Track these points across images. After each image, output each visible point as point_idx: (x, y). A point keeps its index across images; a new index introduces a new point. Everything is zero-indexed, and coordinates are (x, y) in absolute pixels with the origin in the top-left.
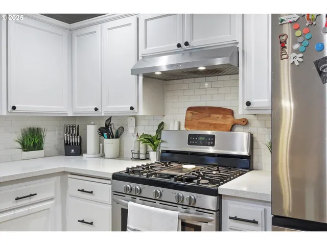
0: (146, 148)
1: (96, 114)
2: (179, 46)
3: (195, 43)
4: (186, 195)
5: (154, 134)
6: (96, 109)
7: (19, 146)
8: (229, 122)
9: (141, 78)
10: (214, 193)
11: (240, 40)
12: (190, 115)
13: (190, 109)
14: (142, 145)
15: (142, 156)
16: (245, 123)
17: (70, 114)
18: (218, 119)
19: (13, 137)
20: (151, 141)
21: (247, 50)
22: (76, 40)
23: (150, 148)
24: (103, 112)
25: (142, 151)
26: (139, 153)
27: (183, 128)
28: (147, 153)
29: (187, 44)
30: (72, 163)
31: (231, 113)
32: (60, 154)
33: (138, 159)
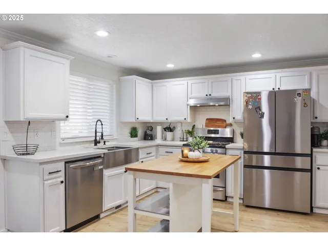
0: (187, 136)
1: (166, 121)
2: (207, 95)
3: (215, 95)
4: (214, 149)
5: (191, 130)
6: (167, 119)
7: (130, 135)
8: (224, 125)
9: (189, 107)
10: (224, 148)
11: (231, 96)
12: (207, 122)
13: (207, 119)
14: (185, 134)
15: (185, 140)
16: (231, 125)
17: (152, 121)
18: (219, 123)
19: (127, 132)
20: (191, 133)
21: (233, 99)
22: (154, 88)
23: (189, 136)
24: (169, 120)
25: (185, 137)
26: (183, 138)
27: (204, 127)
28: (187, 138)
29: (210, 95)
30: (149, 143)
31: (225, 121)
32: (142, 140)
33: (183, 141)
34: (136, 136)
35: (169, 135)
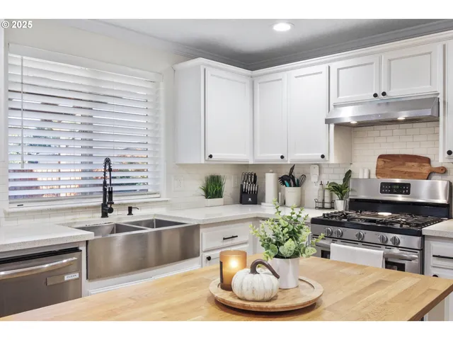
0: (331, 196)
1: (282, 162)
2: (375, 95)
3: (394, 93)
4: (390, 236)
5: (340, 182)
6: (282, 157)
8: (425, 170)
9: (332, 126)
11: (440, 91)
12: (382, 163)
13: (381, 157)
14: (327, 193)
15: (327, 205)
16: (443, 171)
17: (251, 162)
18: (413, 167)
20: (339, 190)
23: (336, 197)
24: (289, 160)
25: (327, 200)
26: (323, 202)
27: (373, 176)
28: (332, 202)
29: (384, 94)
30: (250, 211)
31: (428, 161)
32: (235, 203)
33: (323, 208)
34: (218, 194)
35: (291, 193)
